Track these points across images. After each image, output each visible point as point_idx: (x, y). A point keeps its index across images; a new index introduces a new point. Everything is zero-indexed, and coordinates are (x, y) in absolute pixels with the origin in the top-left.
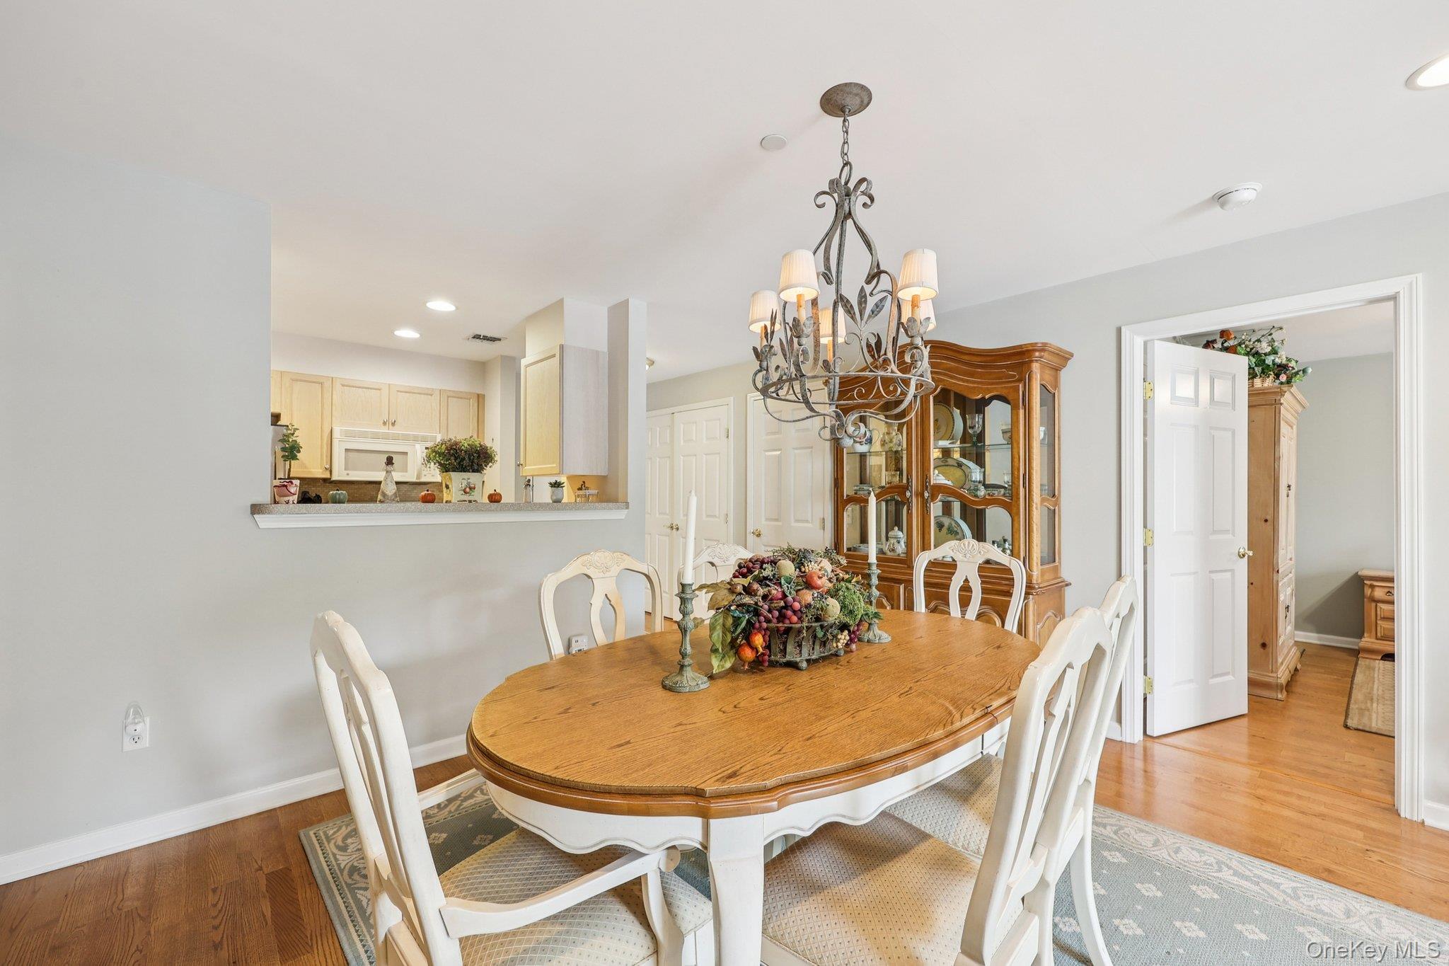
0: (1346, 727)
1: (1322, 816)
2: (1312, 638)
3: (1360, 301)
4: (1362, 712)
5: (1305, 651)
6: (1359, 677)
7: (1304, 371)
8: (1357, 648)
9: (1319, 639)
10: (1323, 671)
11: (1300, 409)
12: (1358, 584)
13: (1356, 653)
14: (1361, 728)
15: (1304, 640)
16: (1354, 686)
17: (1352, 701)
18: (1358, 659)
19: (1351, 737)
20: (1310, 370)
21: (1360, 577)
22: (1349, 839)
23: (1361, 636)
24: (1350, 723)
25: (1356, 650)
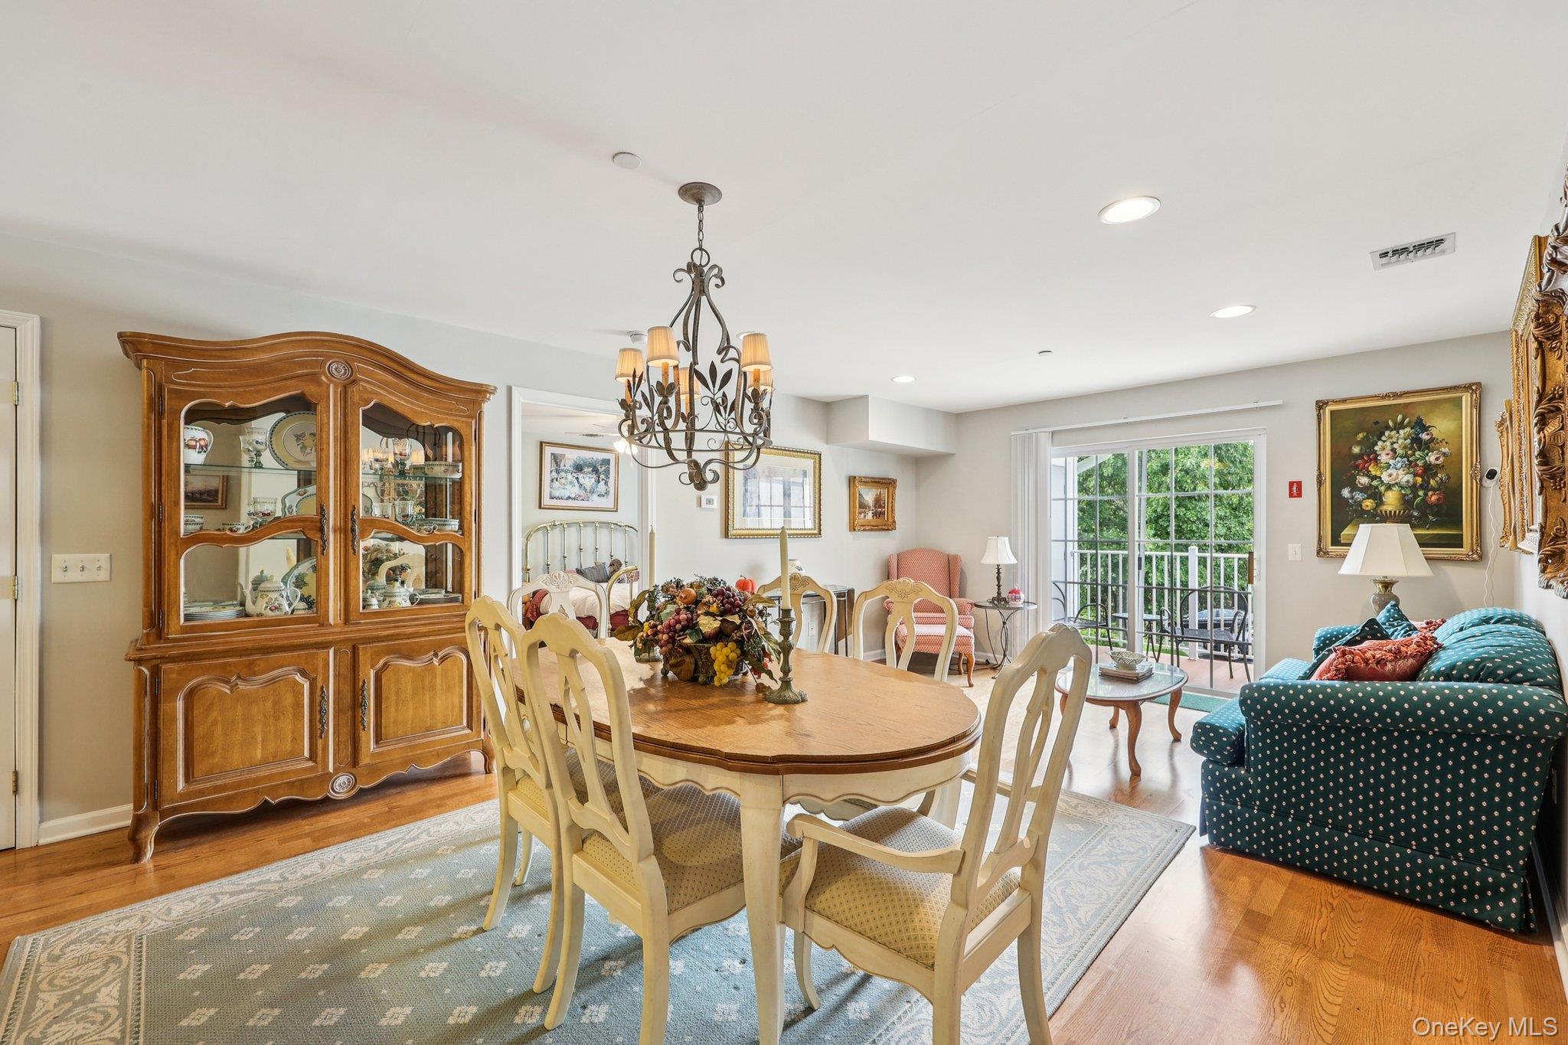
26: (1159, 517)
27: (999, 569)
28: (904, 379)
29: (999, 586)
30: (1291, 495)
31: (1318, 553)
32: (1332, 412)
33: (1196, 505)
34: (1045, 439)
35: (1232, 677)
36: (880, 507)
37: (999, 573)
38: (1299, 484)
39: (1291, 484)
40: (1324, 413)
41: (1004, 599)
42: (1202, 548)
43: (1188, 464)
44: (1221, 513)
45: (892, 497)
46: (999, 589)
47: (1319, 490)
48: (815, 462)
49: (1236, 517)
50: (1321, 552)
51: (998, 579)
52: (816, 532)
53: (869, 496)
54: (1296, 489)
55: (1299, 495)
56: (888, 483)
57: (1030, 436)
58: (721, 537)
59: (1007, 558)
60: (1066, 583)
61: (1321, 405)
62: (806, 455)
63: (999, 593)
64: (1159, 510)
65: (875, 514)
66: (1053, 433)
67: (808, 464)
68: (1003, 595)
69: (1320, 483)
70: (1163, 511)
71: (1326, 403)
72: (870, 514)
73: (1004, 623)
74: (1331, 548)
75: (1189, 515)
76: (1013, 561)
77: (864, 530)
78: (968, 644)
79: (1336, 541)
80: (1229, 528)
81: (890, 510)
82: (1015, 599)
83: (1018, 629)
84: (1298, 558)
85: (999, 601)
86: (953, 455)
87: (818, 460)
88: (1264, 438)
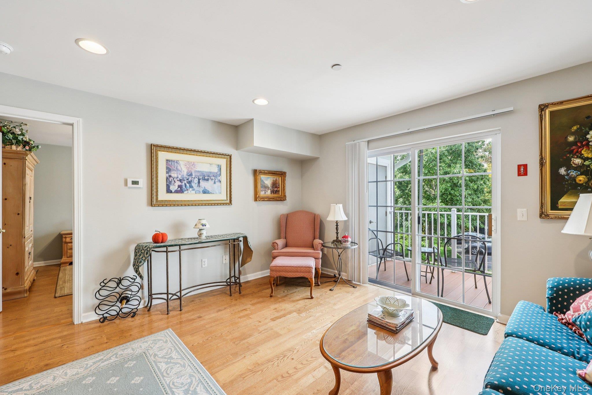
0: (55, 297)
1: (44, 342)
2: (41, 264)
3: (60, 122)
4: (61, 289)
5: (38, 270)
6: (61, 275)
7: (37, 147)
8: (60, 263)
9: (45, 263)
10: (46, 277)
11: (36, 164)
12: (60, 237)
13: (59, 265)
14: (61, 295)
15: (38, 266)
16: (59, 279)
17: (58, 286)
18: (60, 267)
19: (57, 301)
20: (40, 147)
21: (61, 234)
22: (56, 345)
23: (61, 258)
24: (57, 295)
25: (59, 264)
26: (443, 194)
27: (337, 223)
28: (261, 102)
29: (337, 233)
30: (519, 174)
31: (541, 216)
32: (551, 113)
33: (459, 189)
34: (364, 145)
35: (476, 288)
36: (276, 187)
37: (337, 225)
38: (525, 166)
39: (519, 166)
40: (545, 114)
41: (340, 241)
42: (459, 210)
43: (455, 171)
44: (470, 192)
45: (284, 181)
46: (337, 235)
47: (541, 170)
48: (227, 161)
49: (476, 194)
50: (543, 215)
51: (337, 229)
52: (228, 201)
53: (268, 181)
54: (523, 170)
55: (525, 174)
56: (282, 174)
57: (355, 144)
58: (148, 205)
59: (341, 217)
60: (377, 231)
61: (542, 108)
62: (220, 156)
63: (337, 238)
64: (443, 191)
65: (273, 192)
66: (368, 142)
67: (223, 162)
68: (339, 239)
69: (542, 164)
70: (445, 191)
71: (546, 106)
72: (269, 192)
73: (339, 256)
74: (550, 212)
75: (456, 193)
76: (345, 218)
77: (263, 200)
78: (310, 272)
79: (554, 207)
80: (473, 199)
81: (282, 190)
82: (345, 241)
83: (350, 258)
84: (525, 218)
85: (337, 242)
86: (319, 158)
87: (229, 160)
88: (499, 136)
